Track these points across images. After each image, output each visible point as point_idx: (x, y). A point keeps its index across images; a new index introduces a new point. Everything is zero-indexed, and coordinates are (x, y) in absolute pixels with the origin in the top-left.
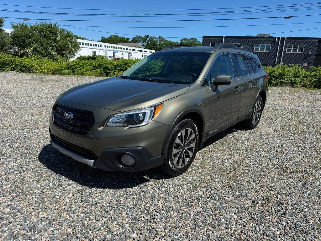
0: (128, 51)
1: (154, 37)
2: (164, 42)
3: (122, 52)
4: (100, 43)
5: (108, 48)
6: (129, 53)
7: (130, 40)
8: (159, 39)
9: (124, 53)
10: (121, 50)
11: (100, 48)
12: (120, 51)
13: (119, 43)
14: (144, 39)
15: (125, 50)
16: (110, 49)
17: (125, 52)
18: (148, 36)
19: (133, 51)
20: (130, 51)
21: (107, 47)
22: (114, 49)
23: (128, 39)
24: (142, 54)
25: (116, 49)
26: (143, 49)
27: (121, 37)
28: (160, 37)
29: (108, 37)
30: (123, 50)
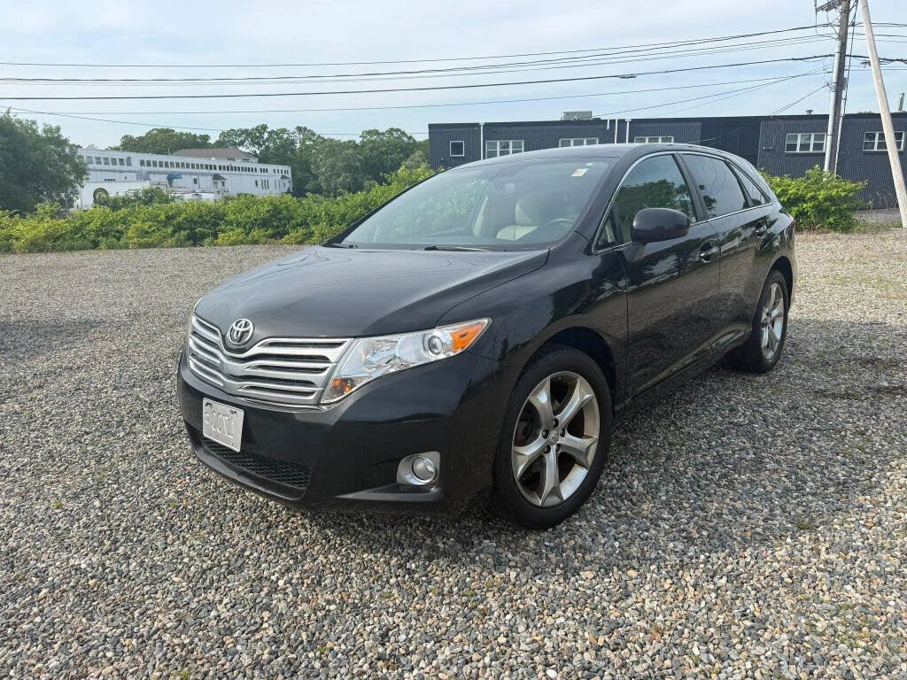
0: (213, 171)
1: (283, 131)
2: (314, 141)
3: (196, 177)
4: (124, 155)
5: (152, 168)
6: (216, 177)
7: (212, 141)
8: (297, 134)
9: (200, 177)
10: (190, 170)
11: (125, 168)
12: (190, 174)
13: (180, 152)
14: (255, 135)
15: (204, 171)
16: (158, 169)
17: (203, 174)
18: (264, 127)
19: (226, 172)
20: (218, 171)
21: (149, 165)
22: (170, 169)
23: (206, 138)
24: (256, 178)
25: (175, 169)
26: (254, 164)
27: (182, 134)
28: (299, 129)
29: (144, 135)
30: (195, 170)
